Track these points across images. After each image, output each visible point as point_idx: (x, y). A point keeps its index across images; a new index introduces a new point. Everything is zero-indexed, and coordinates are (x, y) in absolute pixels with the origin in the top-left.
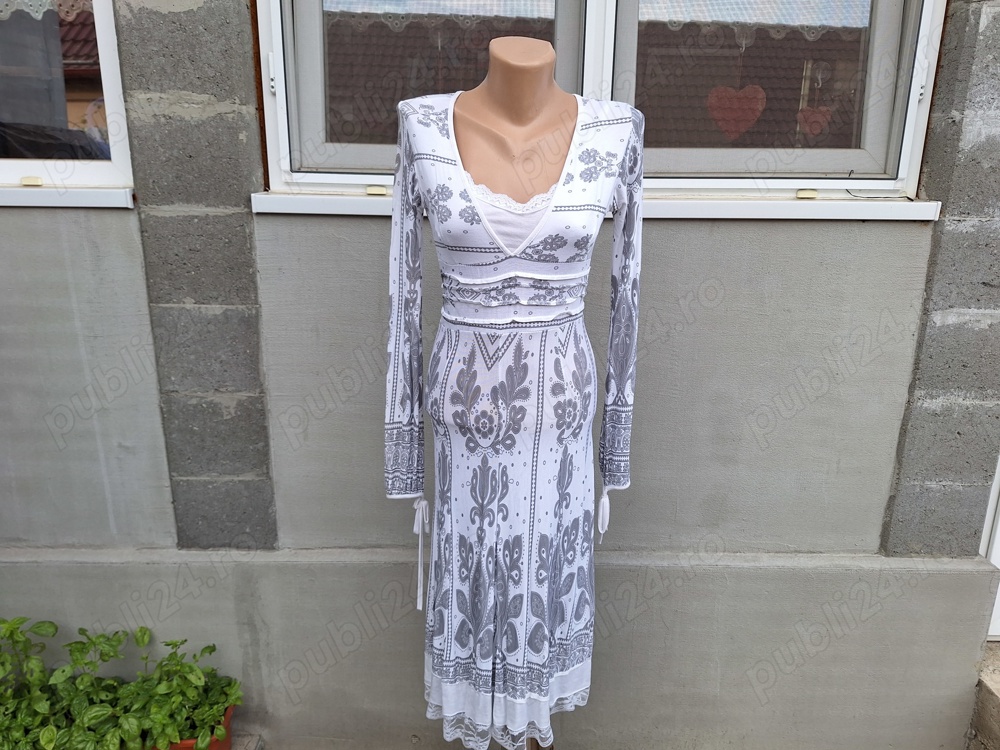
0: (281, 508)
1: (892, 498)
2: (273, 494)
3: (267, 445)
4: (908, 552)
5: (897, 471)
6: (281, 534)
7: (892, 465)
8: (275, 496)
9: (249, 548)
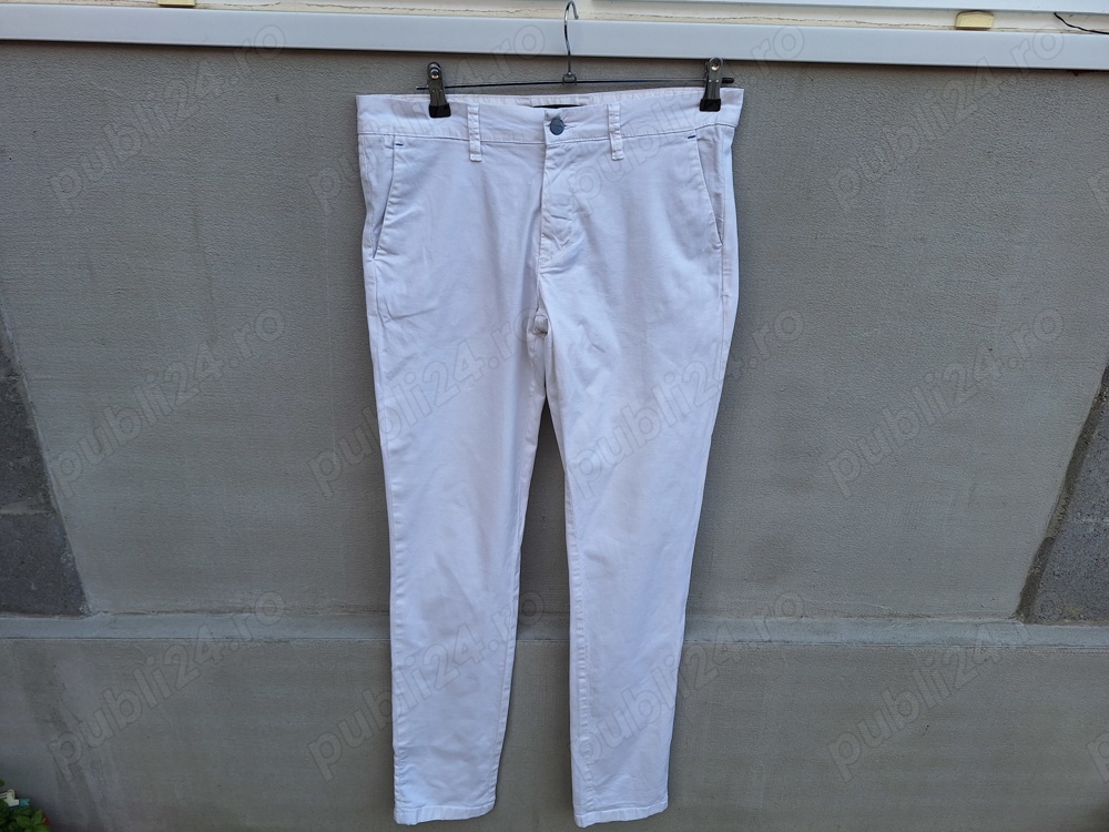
0: (81, 555)
1: (1048, 543)
2: (64, 533)
3: (39, 459)
4: (1062, 617)
5: (1064, 503)
6: (88, 592)
7: (1057, 493)
8: (69, 537)
9: (42, 613)
